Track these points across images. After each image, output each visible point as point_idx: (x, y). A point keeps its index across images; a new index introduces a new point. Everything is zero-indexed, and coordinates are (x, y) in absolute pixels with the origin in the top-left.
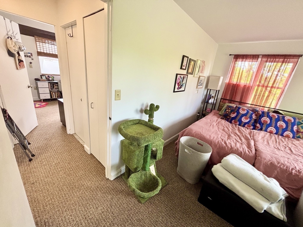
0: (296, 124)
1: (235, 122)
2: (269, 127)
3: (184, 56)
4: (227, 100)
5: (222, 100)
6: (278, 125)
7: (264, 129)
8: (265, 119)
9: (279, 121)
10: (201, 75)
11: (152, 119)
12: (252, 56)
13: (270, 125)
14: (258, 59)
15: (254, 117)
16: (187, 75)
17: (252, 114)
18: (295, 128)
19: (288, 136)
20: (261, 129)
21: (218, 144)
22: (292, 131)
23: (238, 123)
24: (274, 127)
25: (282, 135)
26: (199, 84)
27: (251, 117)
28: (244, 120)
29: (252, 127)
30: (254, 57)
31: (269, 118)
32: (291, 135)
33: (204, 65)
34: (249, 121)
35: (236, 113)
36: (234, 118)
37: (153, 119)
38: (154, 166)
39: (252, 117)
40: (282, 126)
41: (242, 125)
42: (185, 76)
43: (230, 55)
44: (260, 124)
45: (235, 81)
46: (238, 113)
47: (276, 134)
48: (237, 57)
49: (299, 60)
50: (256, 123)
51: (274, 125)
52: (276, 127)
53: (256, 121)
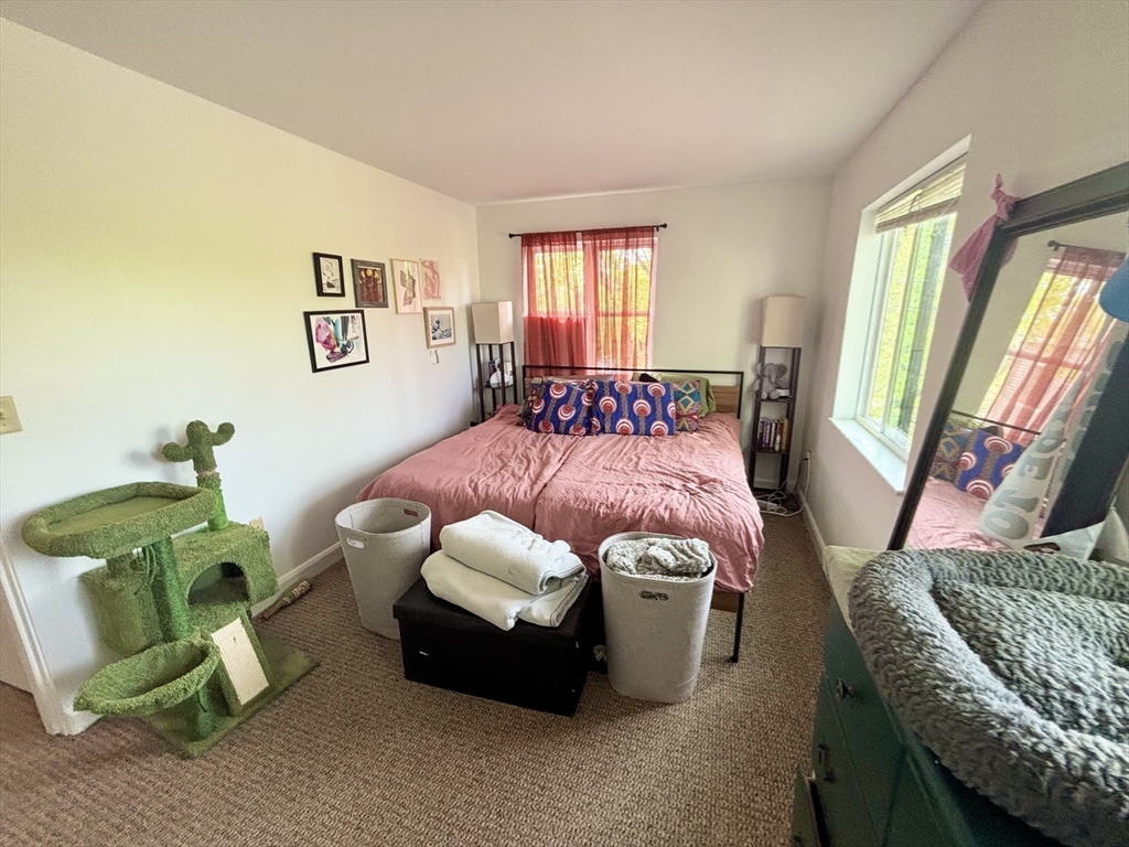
0: (672, 398)
1: (546, 427)
2: (617, 420)
3: (317, 257)
4: (542, 367)
5: (528, 370)
6: (635, 410)
7: (607, 428)
8: (608, 401)
9: (637, 398)
10: (429, 303)
11: (209, 474)
12: (561, 237)
13: (617, 415)
14: (575, 244)
15: (585, 402)
16: (362, 312)
17: (580, 394)
18: (671, 408)
19: (659, 433)
20: (603, 430)
21: (455, 496)
22: (666, 418)
23: (552, 427)
24: (629, 418)
25: (648, 434)
26: (431, 335)
27: (578, 404)
28: (565, 416)
29: (584, 430)
30: (567, 238)
31: (614, 397)
32: (666, 429)
33: (435, 272)
34: (576, 417)
35: (543, 402)
36: (541, 416)
37: (217, 470)
38: (243, 622)
39: (581, 402)
40: (642, 410)
41: (562, 431)
42: (349, 315)
43: (511, 236)
44: (598, 418)
45: (542, 310)
46: (548, 398)
47: (635, 433)
48: (530, 240)
49: (656, 239)
50: (592, 417)
51: (626, 413)
52: (633, 417)
53: (591, 412)
